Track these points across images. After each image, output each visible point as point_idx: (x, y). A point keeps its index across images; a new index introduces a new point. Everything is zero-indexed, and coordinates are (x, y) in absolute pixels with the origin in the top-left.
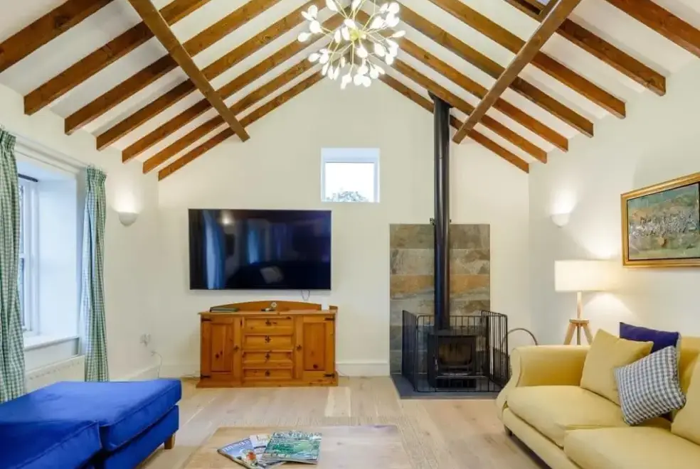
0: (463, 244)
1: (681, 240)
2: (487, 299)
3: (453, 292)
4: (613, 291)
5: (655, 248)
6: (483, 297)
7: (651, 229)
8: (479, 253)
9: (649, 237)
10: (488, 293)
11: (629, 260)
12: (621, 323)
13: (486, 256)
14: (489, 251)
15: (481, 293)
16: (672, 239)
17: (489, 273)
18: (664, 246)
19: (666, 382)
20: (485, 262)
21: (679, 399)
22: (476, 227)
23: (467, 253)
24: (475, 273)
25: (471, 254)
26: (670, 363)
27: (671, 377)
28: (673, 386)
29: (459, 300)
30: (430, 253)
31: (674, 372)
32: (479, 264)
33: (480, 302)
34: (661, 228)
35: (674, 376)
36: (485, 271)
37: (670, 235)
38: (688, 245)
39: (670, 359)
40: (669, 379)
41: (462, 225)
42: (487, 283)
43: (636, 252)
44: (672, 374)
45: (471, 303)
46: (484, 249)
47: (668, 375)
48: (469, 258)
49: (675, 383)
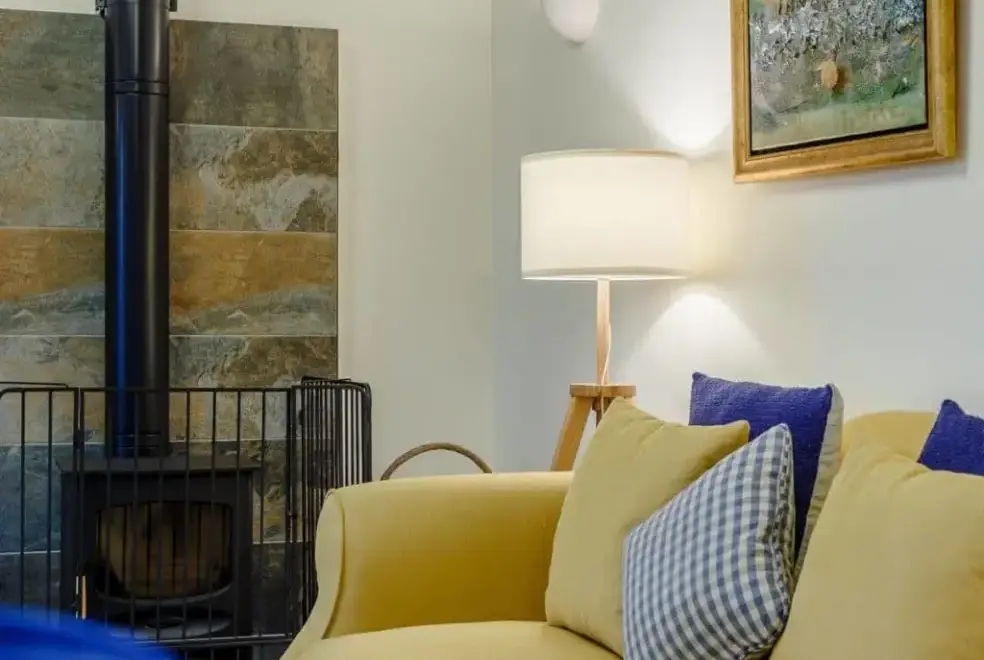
0: (232, 108)
1: (878, 67)
2: (326, 333)
3: (186, 305)
4: (716, 277)
5: (815, 102)
6: (309, 325)
7: (805, 33)
8: (299, 143)
9: (801, 60)
10: (329, 310)
11: (754, 153)
12: (697, 377)
13: (321, 159)
14: (335, 136)
15: (299, 308)
16: (859, 64)
17: (334, 229)
18: (838, 90)
19: (743, 548)
20: (319, 182)
21: (770, 606)
22: (287, 36)
23: (245, 143)
24: (279, 228)
25: (261, 145)
26: (765, 481)
27: (760, 532)
28: (760, 560)
29: (211, 334)
30: (87, 134)
31: (771, 514)
32: (292, 189)
33: (297, 346)
34: (832, 24)
35: (769, 530)
36: (318, 216)
37: (852, 51)
38: (895, 84)
39: (767, 468)
40: (752, 539)
41: (226, 27)
42: (324, 266)
43: (770, 122)
44: (763, 520)
45: (261, 351)
46: (314, 126)
47: (753, 526)
48: (253, 165)
49: (767, 553)
